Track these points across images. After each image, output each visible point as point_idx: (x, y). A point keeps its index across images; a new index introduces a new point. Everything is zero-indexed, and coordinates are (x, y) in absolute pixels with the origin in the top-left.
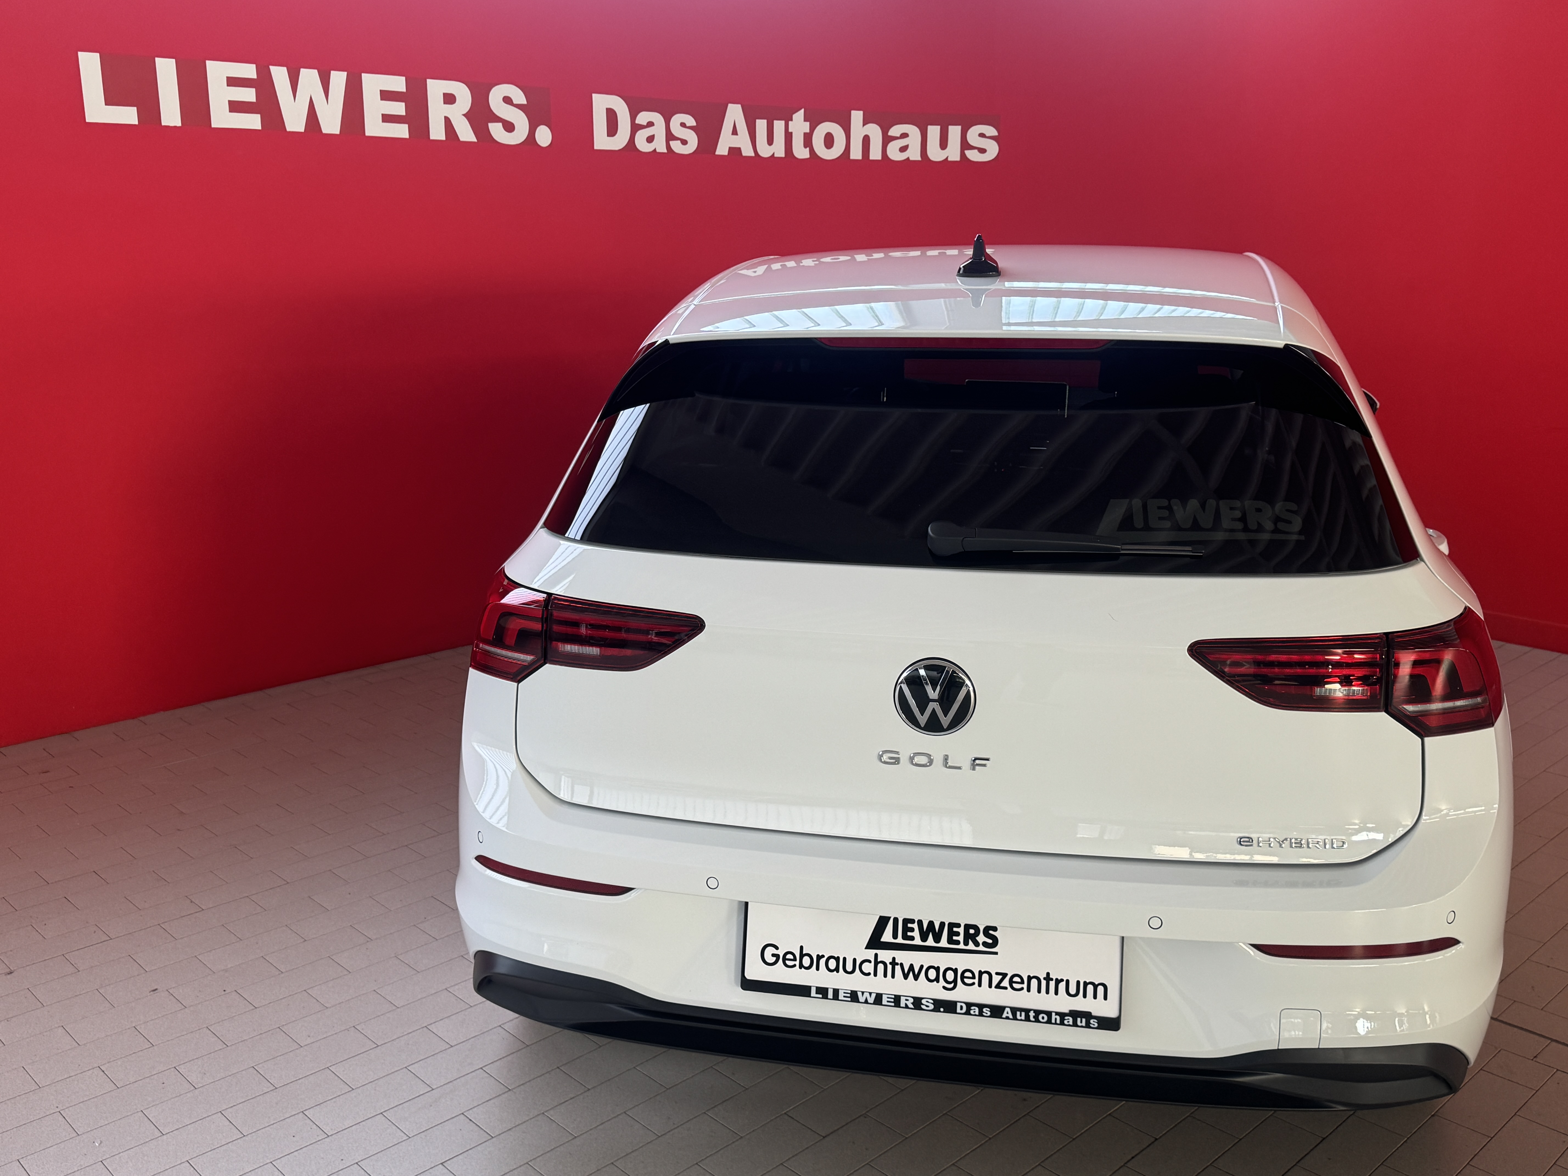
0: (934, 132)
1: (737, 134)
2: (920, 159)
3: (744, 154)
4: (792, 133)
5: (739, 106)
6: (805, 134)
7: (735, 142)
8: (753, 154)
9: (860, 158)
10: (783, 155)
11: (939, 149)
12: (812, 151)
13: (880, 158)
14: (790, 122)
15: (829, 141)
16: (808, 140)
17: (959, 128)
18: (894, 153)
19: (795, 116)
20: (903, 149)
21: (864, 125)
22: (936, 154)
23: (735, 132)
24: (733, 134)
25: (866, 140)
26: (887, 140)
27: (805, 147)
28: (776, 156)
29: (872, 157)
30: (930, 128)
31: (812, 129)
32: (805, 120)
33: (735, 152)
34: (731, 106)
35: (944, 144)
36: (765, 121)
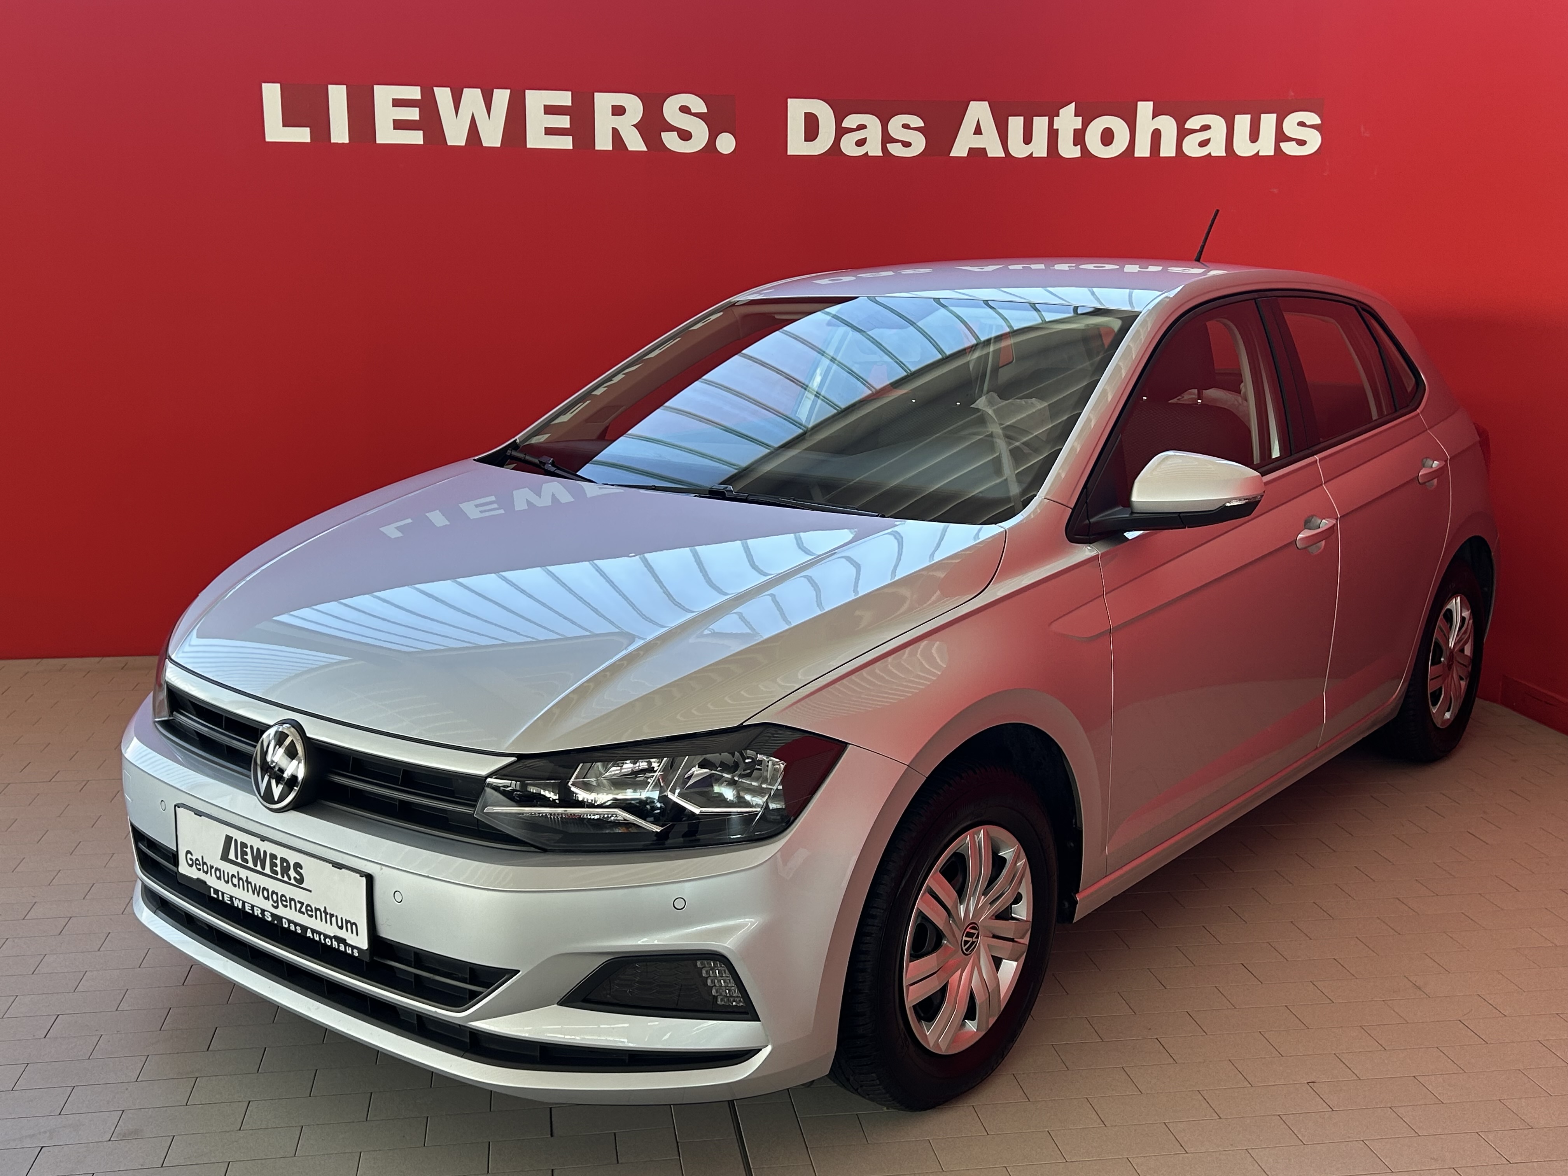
0: (1243, 122)
1: (981, 134)
2: (1224, 154)
3: (989, 156)
4: (1058, 129)
5: (987, 103)
6: (1075, 130)
7: (978, 143)
8: (1003, 155)
9: (1147, 154)
10: (1046, 156)
11: (1249, 142)
12: (1084, 149)
13: (1174, 155)
14: (1055, 118)
15: (1107, 137)
16: (1079, 137)
17: (1275, 116)
18: (1192, 148)
19: (1061, 111)
20: (1204, 144)
21: (1153, 118)
22: (1244, 148)
23: (978, 131)
24: (974, 134)
25: (1156, 136)
26: (1183, 133)
27: (1075, 144)
28: (1034, 156)
29: (1162, 155)
30: (1237, 117)
31: (1085, 125)
32: (1075, 116)
33: (977, 154)
34: (971, 102)
35: (1254, 136)
36: (1020, 120)
